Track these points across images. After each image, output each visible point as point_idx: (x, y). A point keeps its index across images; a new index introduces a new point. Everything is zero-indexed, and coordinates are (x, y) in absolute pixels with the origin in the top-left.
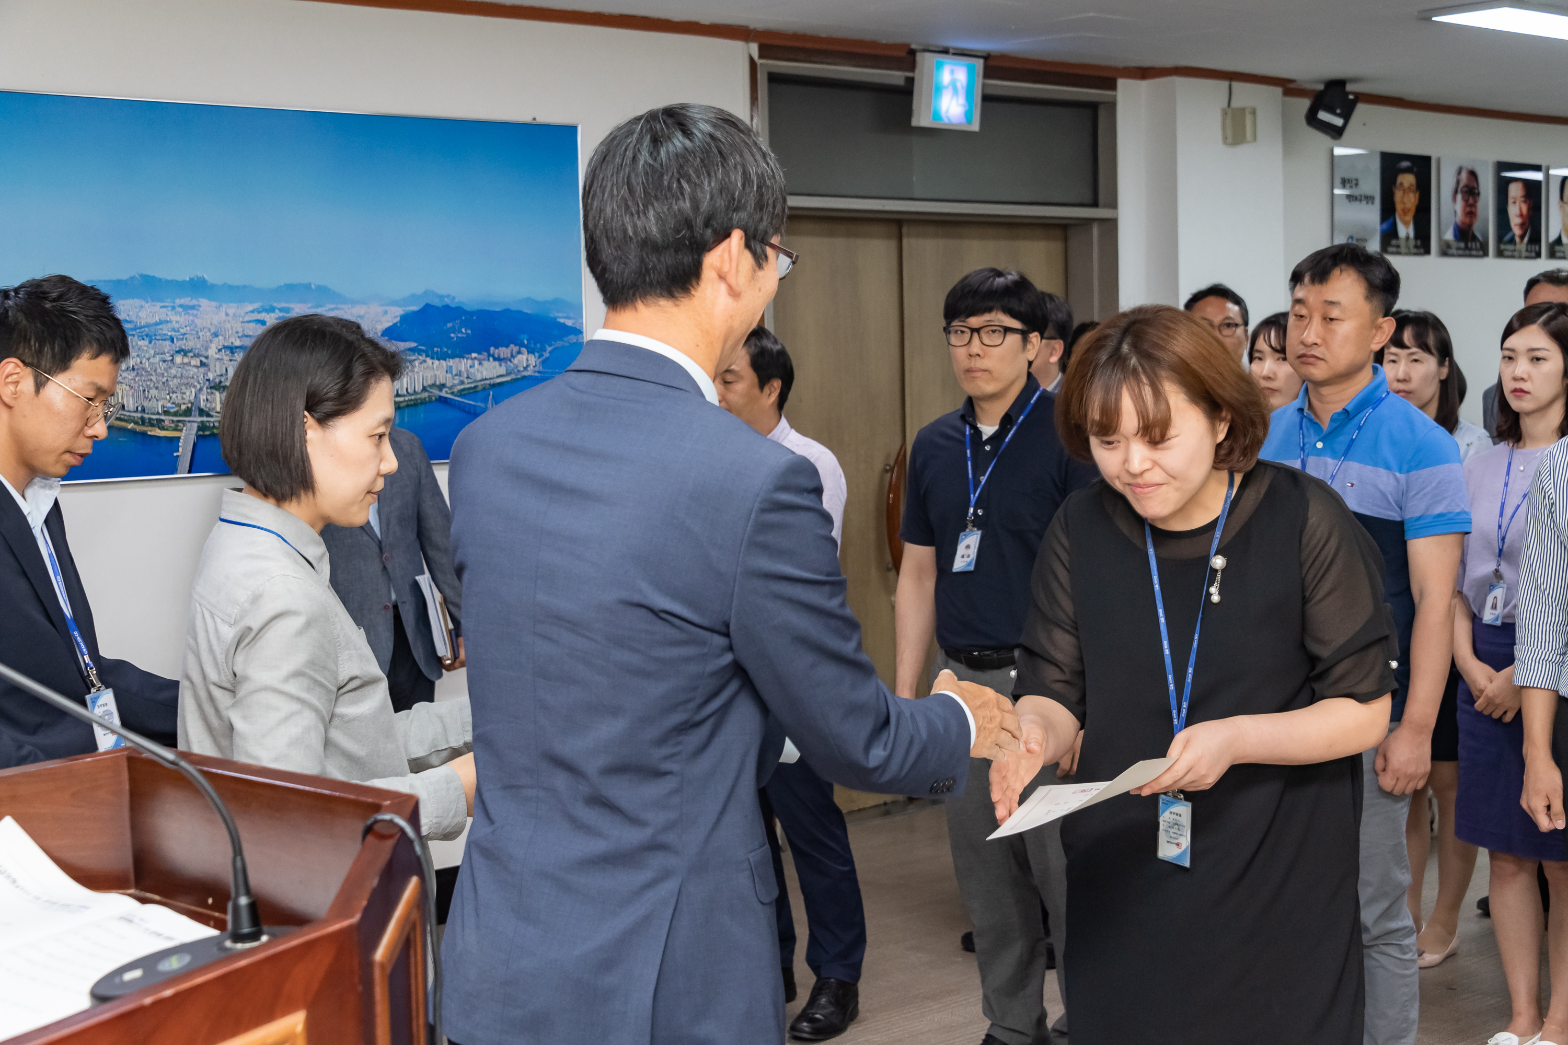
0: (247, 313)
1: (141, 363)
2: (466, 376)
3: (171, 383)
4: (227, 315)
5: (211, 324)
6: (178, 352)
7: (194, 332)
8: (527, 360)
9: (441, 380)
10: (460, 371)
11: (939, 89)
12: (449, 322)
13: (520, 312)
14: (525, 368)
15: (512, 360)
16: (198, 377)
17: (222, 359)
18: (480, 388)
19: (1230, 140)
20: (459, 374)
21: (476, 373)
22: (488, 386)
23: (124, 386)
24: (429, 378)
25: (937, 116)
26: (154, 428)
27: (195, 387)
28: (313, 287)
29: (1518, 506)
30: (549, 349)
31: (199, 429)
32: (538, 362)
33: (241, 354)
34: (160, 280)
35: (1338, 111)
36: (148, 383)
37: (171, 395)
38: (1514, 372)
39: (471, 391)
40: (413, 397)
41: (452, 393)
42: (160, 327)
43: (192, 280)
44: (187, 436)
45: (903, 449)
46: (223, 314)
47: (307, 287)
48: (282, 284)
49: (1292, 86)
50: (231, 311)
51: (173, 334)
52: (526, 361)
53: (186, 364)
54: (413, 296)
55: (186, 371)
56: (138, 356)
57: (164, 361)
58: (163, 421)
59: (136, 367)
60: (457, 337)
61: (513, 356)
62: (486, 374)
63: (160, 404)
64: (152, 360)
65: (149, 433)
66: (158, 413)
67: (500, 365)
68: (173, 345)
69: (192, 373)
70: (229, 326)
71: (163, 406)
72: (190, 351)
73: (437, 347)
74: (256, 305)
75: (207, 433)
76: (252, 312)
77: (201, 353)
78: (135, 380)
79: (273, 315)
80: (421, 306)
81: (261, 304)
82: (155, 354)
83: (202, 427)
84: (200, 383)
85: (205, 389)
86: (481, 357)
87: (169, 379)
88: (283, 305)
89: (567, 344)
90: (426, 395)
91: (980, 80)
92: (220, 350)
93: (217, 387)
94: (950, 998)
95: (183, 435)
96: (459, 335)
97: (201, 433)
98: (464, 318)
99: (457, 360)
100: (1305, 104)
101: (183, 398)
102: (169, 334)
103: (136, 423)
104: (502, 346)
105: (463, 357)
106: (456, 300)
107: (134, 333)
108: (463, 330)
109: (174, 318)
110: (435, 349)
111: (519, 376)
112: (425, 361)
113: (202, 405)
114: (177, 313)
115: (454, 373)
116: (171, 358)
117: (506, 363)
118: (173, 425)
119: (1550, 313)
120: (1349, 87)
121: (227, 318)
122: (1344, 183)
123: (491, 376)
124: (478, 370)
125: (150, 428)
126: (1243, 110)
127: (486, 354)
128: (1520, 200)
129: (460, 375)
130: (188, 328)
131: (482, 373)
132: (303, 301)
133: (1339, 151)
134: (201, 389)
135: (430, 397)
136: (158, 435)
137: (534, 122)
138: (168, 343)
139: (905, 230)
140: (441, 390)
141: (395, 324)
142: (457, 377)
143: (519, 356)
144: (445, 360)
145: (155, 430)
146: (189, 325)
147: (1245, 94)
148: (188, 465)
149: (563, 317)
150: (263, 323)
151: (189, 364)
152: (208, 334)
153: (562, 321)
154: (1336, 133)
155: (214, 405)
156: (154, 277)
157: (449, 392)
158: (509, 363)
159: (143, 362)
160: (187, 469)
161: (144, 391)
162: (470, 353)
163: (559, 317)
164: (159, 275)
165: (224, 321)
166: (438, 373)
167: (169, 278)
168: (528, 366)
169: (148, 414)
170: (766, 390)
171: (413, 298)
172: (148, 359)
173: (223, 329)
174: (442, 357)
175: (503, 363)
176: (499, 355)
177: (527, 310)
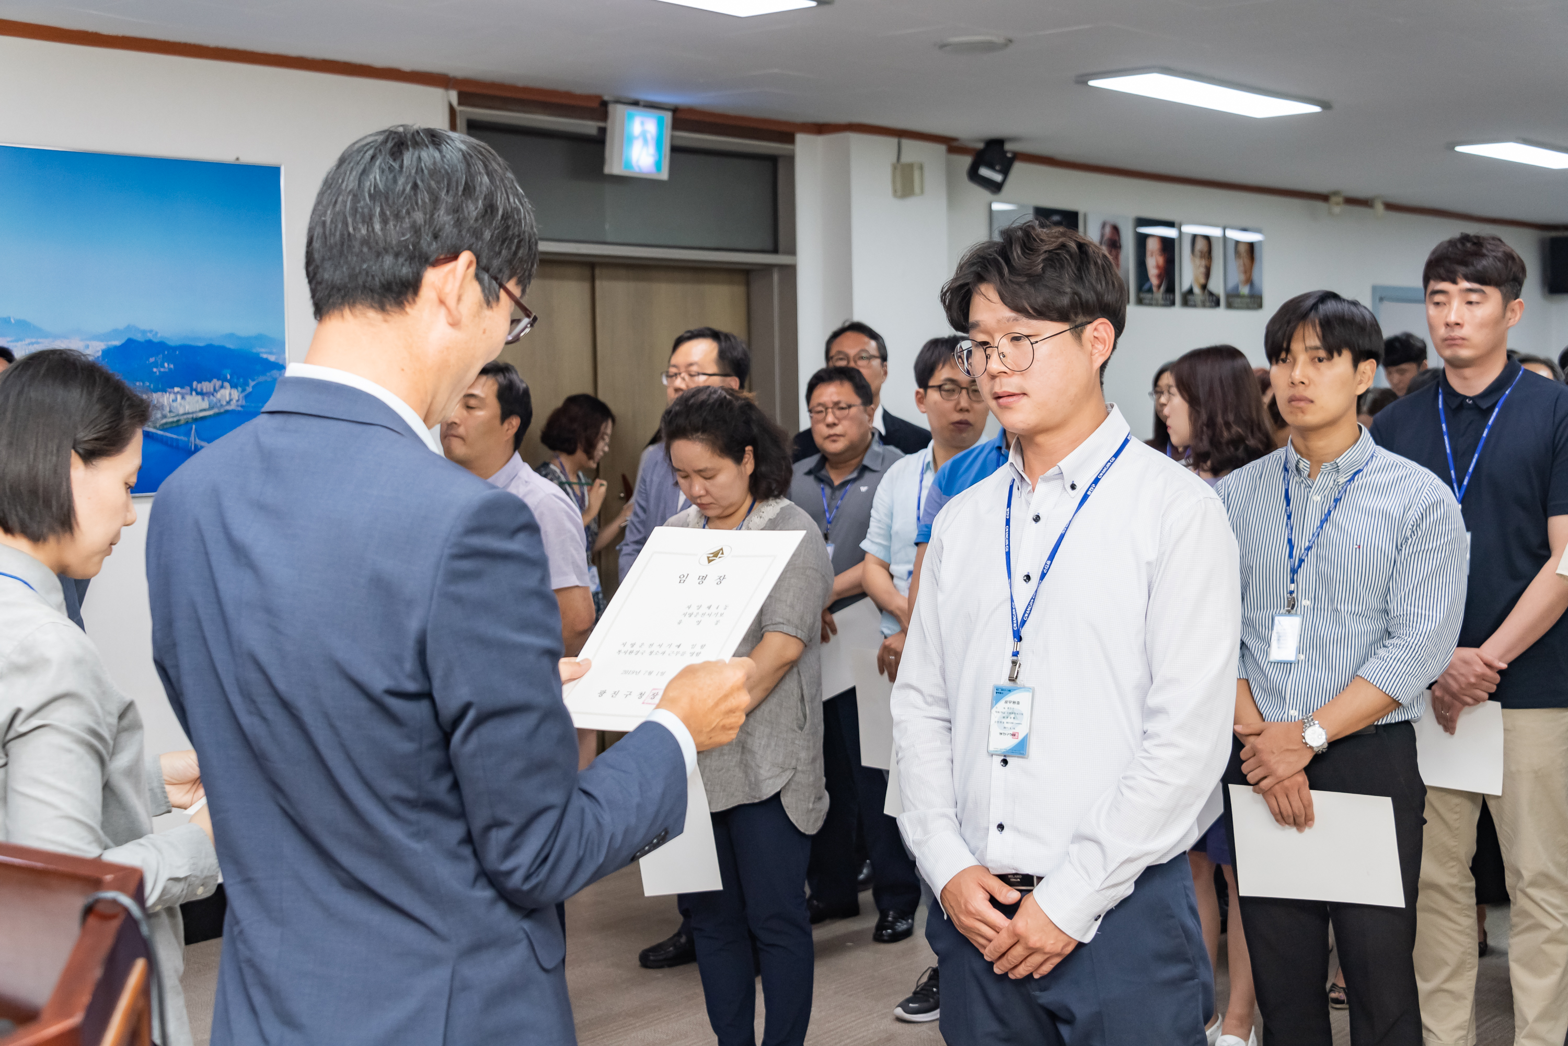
2: (168, 409)
8: (230, 394)
10: (163, 405)
11: (630, 140)
12: (152, 356)
14: (228, 403)
15: (215, 394)
18: (182, 422)
19: (899, 193)
21: (179, 406)
22: (190, 420)
25: (628, 164)
28: (13, 321)
30: (252, 383)
32: (241, 396)
35: (997, 167)
39: (174, 425)
41: (155, 427)
47: (7, 321)
49: (954, 144)
52: (229, 396)
54: (116, 331)
60: (160, 372)
61: (215, 391)
62: (188, 408)
67: (203, 399)
80: (123, 341)
86: (184, 391)
89: (269, 379)
96: (162, 370)
98: (166, 352)
99: (160, 394)
100: (967, 161)
104: (205, 381)
105: (166, 392)
106: (159, 335)
108: (166, 365)
110: (138, 384)
111: (222, 410)
117: (209, 397)
120: (1008, 147)
123: (194, 410)
124: (181, 404)
126: (911, 166)
127: (188, 388)
128: (1157, 254)
129: (163, 409)
131: (184, 407)
133: (997, 206)
137: (237, 163)
139: (597, 273)
142: (160, 412)
143: (222, 391)
147: (913, 151)
149: (266, 353)
153: (265, 356)
154: (995, 188)
158: (212, 397)
162: (173, 388)
163: (262, 353)
168: (231, 400)
170: (506, 424)
171: (116, 333)
175: (206, 398)
176: (202, 390)
177: (229, 346)
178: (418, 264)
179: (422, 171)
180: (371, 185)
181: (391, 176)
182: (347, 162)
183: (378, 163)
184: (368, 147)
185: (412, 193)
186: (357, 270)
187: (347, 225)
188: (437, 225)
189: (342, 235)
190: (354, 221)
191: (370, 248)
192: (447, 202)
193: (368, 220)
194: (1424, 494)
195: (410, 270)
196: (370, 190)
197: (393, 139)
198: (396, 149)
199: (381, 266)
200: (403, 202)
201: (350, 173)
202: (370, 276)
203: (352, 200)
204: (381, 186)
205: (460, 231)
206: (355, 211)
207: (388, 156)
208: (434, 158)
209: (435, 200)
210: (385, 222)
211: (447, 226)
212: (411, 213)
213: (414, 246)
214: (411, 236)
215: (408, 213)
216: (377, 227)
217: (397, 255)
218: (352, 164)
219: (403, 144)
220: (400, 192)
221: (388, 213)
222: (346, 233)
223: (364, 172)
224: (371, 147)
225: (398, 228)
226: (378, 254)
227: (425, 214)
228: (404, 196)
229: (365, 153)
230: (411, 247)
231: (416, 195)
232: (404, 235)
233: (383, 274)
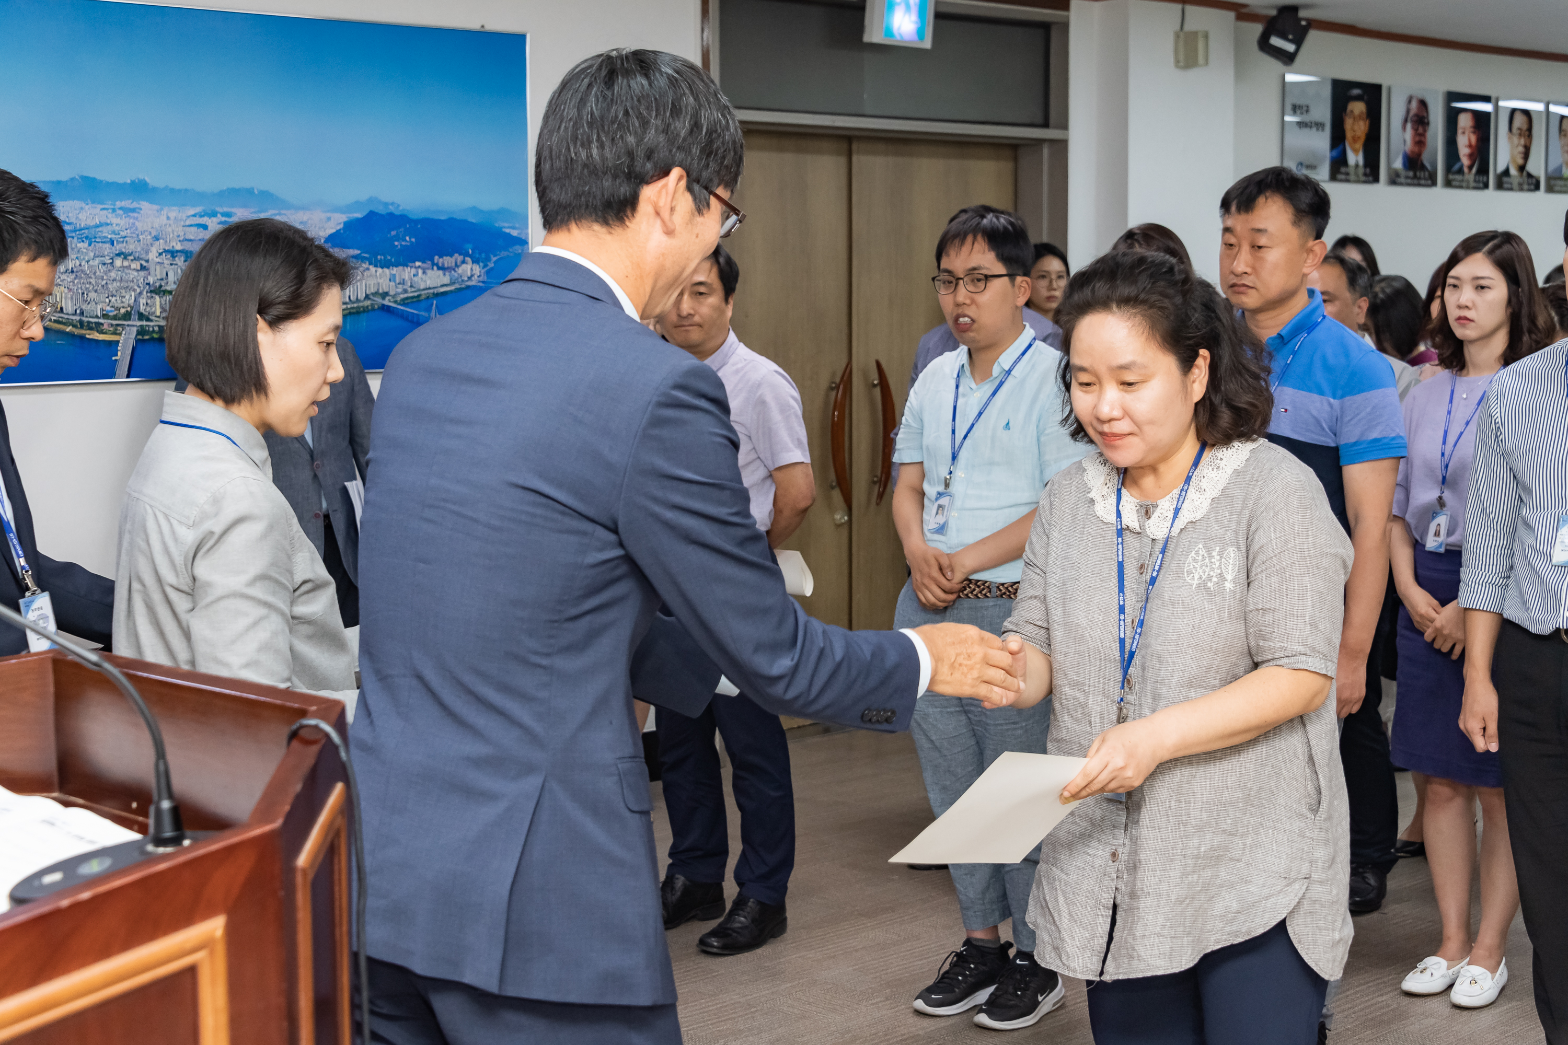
0: (188, 217)
1: (80, 265)
2: (409, 284)
3: (110, 286)
4: (168, 218)
5: (152, 228)
6: (118, 255)
7: (134, 235)
8: (472, 269)
9: (384, 288)
10: (404, 280)
11: (893, 5)
12: (393, 230)
13: (465, 221)
14: (470, 278)
15: (457, 269)
16: (138, 280)
17: (163, 263)
18: (423, 297)
19: (1182, 64)
20: (403, 282)
21: (420, 281)
22: (431, 295)
23: (62, 288)
24: (372, 286)
25: (889, 32)
26: (92, 332)
27: (134, 290)
28: (256, 192)
29: (1461, 433)
30: (494, 259)
31: (138, 333)
32: (483, 271)
33: (182, 259)
34: (101, 181)
35: (1290, 37)
36: (87, 286)
37: (110, 298)
38: (1459, 300)
39: (415, 300)
40: (355, 305)
41: (395, 302)
42: (100, 229)
43: (133, 182)
44: (126, 340)
45: (848, 369)
46: (165, 218)
47: (250, 191)
48: (225, 188)
49: (1244, 10)
50: (172, 215)
51: (113, 236)
52: (470, 271)
53: (126, 267)
54: (357, 202)
55: (126, 275)
56: (77, 258)
57: (104, 264)
58: (102, 324)
59: (75, 270)
60: (401, 245)
61: (457, 266)
62: (429, 283)
63: (99, 307)
64: (91, 263)
65: (87, 336)
66: (97, 317)
67: (444, 274)
68: (113, 248)
69: (132, 276)
70: (170, 230)
71: (102, 310)
72: (131, 254)
73: (379, 254)
74: (198, 209)
75: (147, 337)
76: (194, 216)
77: (141, 257)
78: (74, 282)
79: (214, 219)
80: (365, 213)
81: (203, 208)
82: (95, 256)
83: (141, 331)
84: (140, 287)
85: (145, 293)
86: (425, 265)
87: (108, 282)
88: (226, 209)
89: (512, 255)
90: (368, 303)
92: (160, 254)
93: (158, 291)
94: (884, 916)
95: (122, 339)
96: (403, 243)
97: (140, 337)
98: (408, 226)
99: (401, 268)
100: (1257, 29)
101: (122, 302)
102: (109, 236)
103: (74, 326)
104: (446, 256)
105: (407, 266)
106: (401, 208)
107: (74, 234)
108: (408, 238)
109: (115, 221)
110: (379, 257)
111: (463, 286)
112: (368, 269)
113: (142, 309)
114: (117, 216)
115: (398, 281)
116: (111, 261)
118: (111, 329)
119: (1495, 242)
120: (1302, 14)
121: (169, 222)
122: (1295, 109)
123: (435, 285)
124: (422, 279)
125: (88, 332)
126: (1195, 34)
127: (430, 263)
128: (1469, 130)
129: (404, 284)
130: (128, 231)
131: (425, 281)
132: (245, 206)
133: (1290, 78)
134: (141, 293)
135: (372, 305)
136: (96, 338)
137: (482, 30)
138: (108, 246)
139: (855, 146)
140: (384, 298)
141: (338, 231)
142: (400, 286)
143: (464, 266)
144: (388, 268)
145: (93, 334)
146: (130, 228)
147: (1198, 17)
148: (126, 369)
149: (508, 227)
150: (205, 227)
151: (129, 267)
152: (149, 237)
153: (507, 231)
154: (1288, 59)
155: (153, 309)
156: (94, 179)
157: (392, 300)
158: (453, 272)
159: (83, 264)
160: (126, 373)
161: (83, 293)
162: (414, 262)
163: (505, 227)
164: (99, 177)
165: (165, 225)
166: (381, 281)
167: (110, 180)
168: (472, 276)
169: (87, 317)
171: (357, 205)
172: (88, 262)
173: (164, 233)
174: (386, 265)
175: (447, 273)
176: (443, 264)
177: (472, 220)
178: (634, 183)
179: (632, 98)
180: (588, 113)
181: (604, 104)
183: (594, 91)
185: (624, 120)
186: (580, 191)
187: (570, 151)
189: (566, 159)
190: (576, 147)
191: (590, 172)
192: (656, 126)
193: (587, 146)
195: (627, 189)
196: (587, 118)
198: (608, 77)
199: (601, 187)
200: (617, 128)
203: (573, 127)
204: (597, 114)
206: (575, 137)
207: (602, 84)
208: (642, 85)
209: (645, 124)
210: (602, 147)
212: (624, 138)
213: (629, 169)
214: (626, 160)
215: (622, 138)
216: (595, 152)
217: (614, 177)
220: (614, 120)
221: (604, 139)
222: (569, 158)
223: (582, 100)
224: (588, 75)
225: (613, 153)
226: (598, 177)
227: (636, 138)
229: (583, 80)
230: (626, 170)
231: (627, 121)
232: (619, 159)
233: (603, 195)
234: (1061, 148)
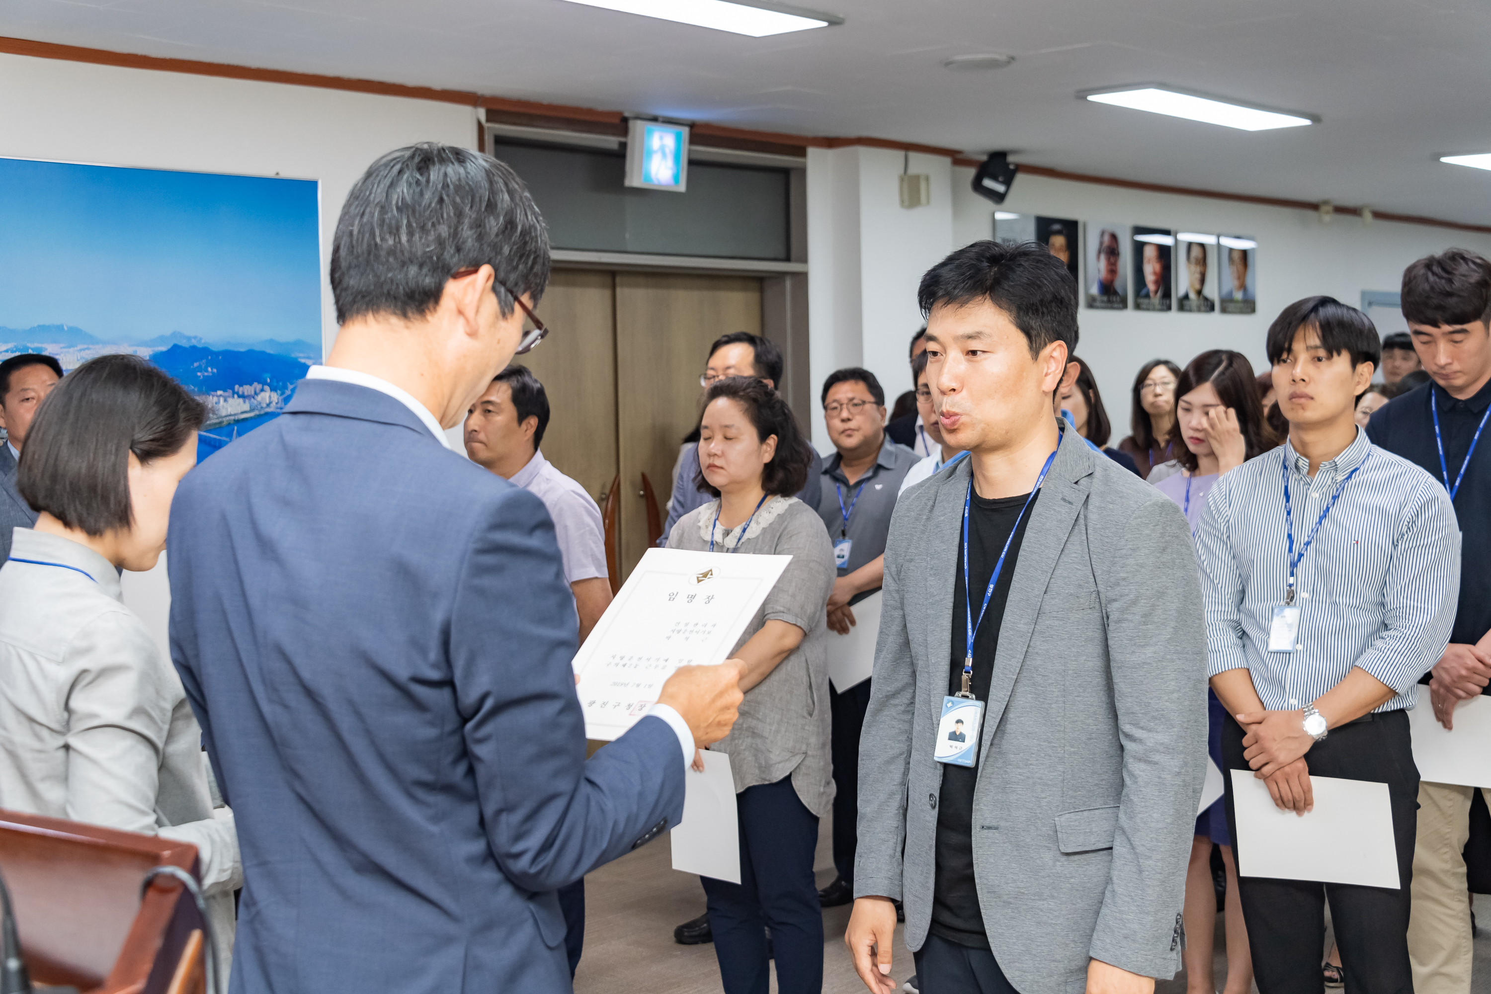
8: (270, 397)
11: (650, 153)
12: (196, 361)
13: (263, 353)
14: (268, 405)
15: (256, 397)
18: (225, 423)
19: (906, 203)
21: (221, 409)
25: (647, 177)
28: (65, 328)
32: (281, 398)
35: (1000, 179)
39: (217, 426)
45: (617, 482)
47: (60, 328)
48: (36, 325)
49: (959, 156)
52: (268, 397)
54: (162, 336)
60: (203, 376)
61: (256, 394)
62: (230, 410)
67: (244, 402)
74: (10, 346)
76: (7, 351)
80: (169, 347)
81: (15, 344)
86: (226, 394)
91: (685, 146)
96: (206, 374)
98: (210, 358)
100: (970, 173)
104: (246, 384)
105: (209, 395)
106: (203, 341)
108: (210, 369)
111: (262, 412)
117: (250, 400)
120: (1011, 159)
123: (236, 412)
124: (223, 406)
126: (917, 177)
127: (230, 391)
128: (1153, 262)
131: (227, 409)
132: (55, 342)
133: (1000, 216)
137: (277, 174)
139: (618, 279)
143: (263, 394)
147: (920, 163)
149: (304, 358)
153: (303, 361)
154: (999, 198)
158: (252, 399)
162: (216, 391)
163: (300, 357)
168: (270, 403)
170: (524, 426)
171: (162, 339)
175: (247, 401)
176: (243, 393)
177: (270, 351)
178: (440, 274)
179: (448, 186)
180: (398, 198)
181: (418, 190)
182: (374, 175)
183: (405, 177)
184: (394, 162)
185: (438, 207)
186: (383, 278)
187: (374, 238)
188: (460, 238)
189: (369, 245)
190: (381, 231)
191: (396, 258)
192: (470, 217)
193: (395, 231)
194: (1419, 491)
195: (433, 280)
196: (397, 202)
197: (419, 155)
198: (422, 164)
199: (406, 275)
200: (430, 215)
201: (378, 186)
202: (395, 284)
203: (380, 212)
204: (408, 199)
205: (482, 245)
206: (382, 222)
207: (415, 171)
208: (459, 174)
209: (460, 214)
210: (411, 234)
211: (470, 240)
212: (437, 226)
213: (438, 258)
214: (435, 248)
215: (433, 225)
216: (404, 238)
217: (421, 266)
218: (379, 178)
219: (429, 160)
220: (427, 205)
221: (414, 225)
222: (373, 242)
223: (392, 185)
224: (398, 162)
225: (423, 240)
226: (403, 264)
227: (450, 227)
228: (430, 209)
229: (392, 167)
230: (435, 258)
231: (441, 208)
232: (428, 246)
233: (407, 283)
234: (801, 279)
